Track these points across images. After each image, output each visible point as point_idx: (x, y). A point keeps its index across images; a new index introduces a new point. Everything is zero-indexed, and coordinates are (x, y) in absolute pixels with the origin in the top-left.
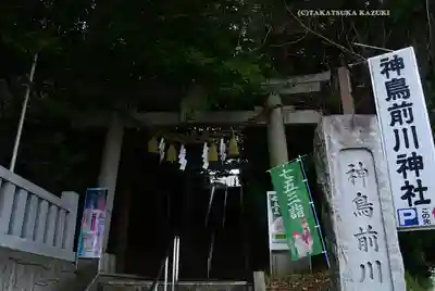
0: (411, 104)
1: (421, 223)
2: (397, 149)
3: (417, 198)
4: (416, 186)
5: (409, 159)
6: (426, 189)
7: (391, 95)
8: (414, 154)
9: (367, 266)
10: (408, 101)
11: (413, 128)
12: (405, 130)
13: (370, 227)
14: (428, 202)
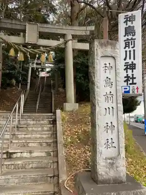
0: (135, 39)
1: (131, 92)
2: (125, 59)
3: (131, 82)
4: (131, 77)
5: (130, 65)
6: (135, 78)
7: (126, 34)
8: (132, 62)
9: (108, 109)
10: (134, 37)
11: (134, 51)
12: (130, 51)
13: (110, 92)
14: (135, 84)
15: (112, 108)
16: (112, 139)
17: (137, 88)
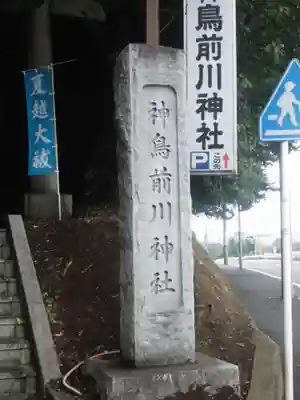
0: (221, 39)
1: (211, 168)
2: (199, 86)
3: (212, 142)
4: (213, 130)
5: (210, 100)
6: (221, 133)
7: (202, 23)
8: (215, 94)
9: (158, 208)
10: (218, 34)
11: (219, 66)
12: (210, 67)
13: (165, 169)
14: (221, 146)
15: (169, 204)
16: (166, 272)
17: (226, 158)
